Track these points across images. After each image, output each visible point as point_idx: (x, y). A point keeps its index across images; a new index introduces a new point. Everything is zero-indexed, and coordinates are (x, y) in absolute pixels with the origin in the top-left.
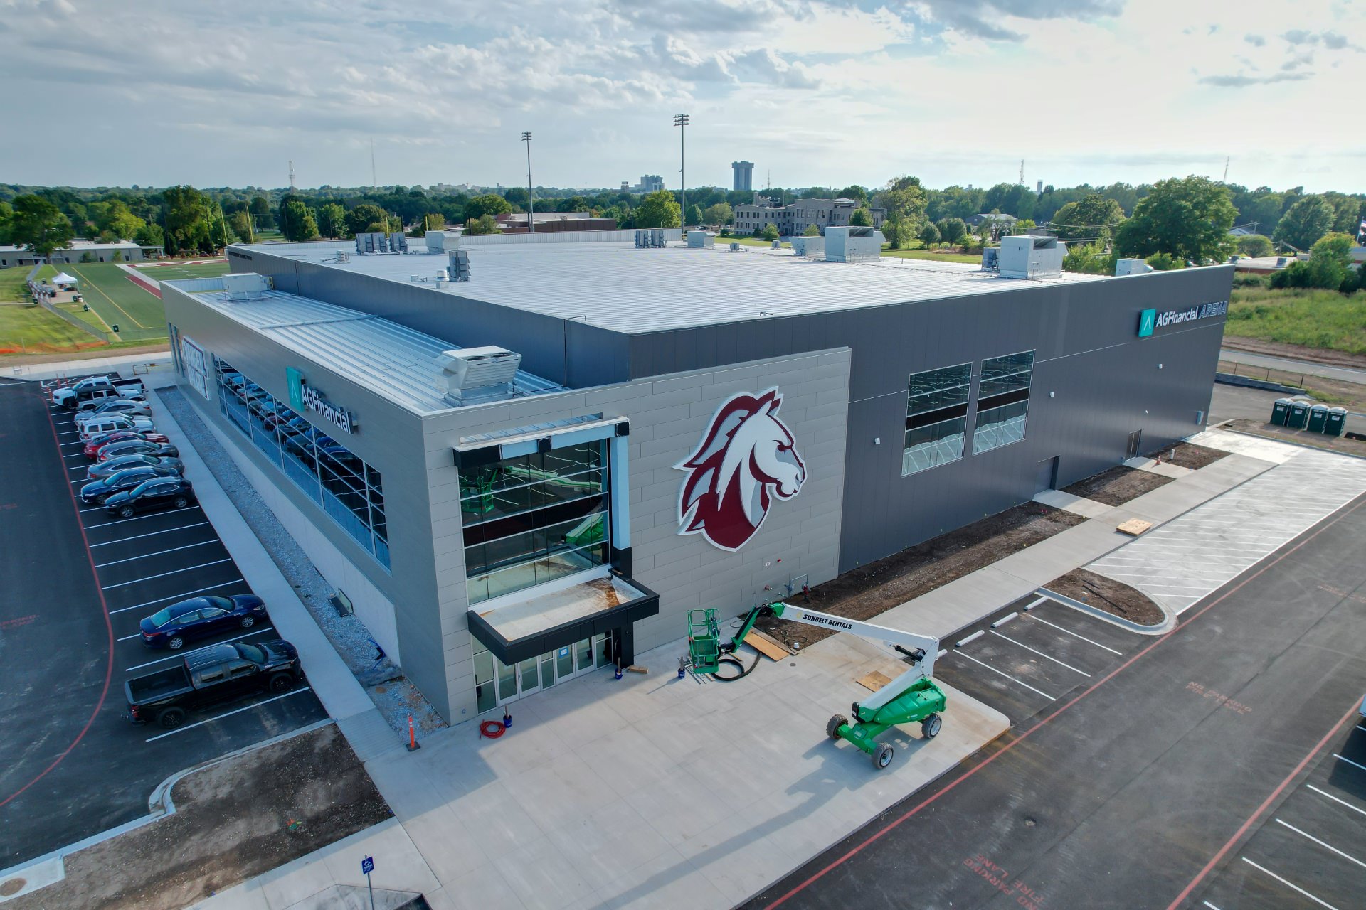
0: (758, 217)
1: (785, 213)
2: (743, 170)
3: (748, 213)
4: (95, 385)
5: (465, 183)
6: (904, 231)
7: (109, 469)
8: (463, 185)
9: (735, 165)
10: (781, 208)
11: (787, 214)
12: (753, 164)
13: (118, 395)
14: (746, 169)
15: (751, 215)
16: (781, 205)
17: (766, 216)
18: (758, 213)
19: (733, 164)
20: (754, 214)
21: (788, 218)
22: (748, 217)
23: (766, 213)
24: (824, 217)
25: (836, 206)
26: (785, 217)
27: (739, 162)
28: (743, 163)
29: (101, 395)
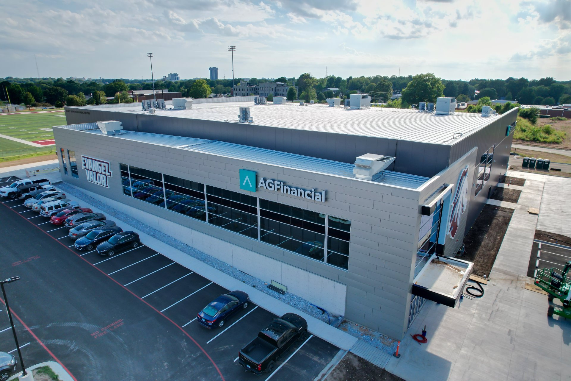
0: (244, 91)
1: (255, 89)
2: (214, 71)
3: (239, 89)
4: (25, 184)
5: (84, 77)
6: (312, 96)
7: (83, 230)
8: (83, 78)
9: (210, 69)
10: (253, 87)
11: (256, 89)
12: (218, 68)
13: (43, 189)
14: (215, 71)
15: (241, 90)
16: (252, 86)
17: (247, 90)
18: (244, 89)
19: (209, 68)
20: (242, 89)
21: (256, 91)
22: (239, 90)
23: (247, 89)
24: (272, 90)
25: (277, 85)
26: (255, 90)
27: (212, 67)
28: (214, 68)
29: (33, 189)
